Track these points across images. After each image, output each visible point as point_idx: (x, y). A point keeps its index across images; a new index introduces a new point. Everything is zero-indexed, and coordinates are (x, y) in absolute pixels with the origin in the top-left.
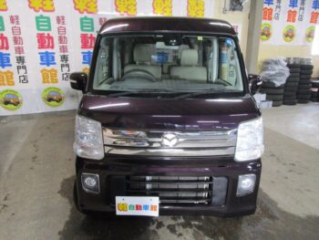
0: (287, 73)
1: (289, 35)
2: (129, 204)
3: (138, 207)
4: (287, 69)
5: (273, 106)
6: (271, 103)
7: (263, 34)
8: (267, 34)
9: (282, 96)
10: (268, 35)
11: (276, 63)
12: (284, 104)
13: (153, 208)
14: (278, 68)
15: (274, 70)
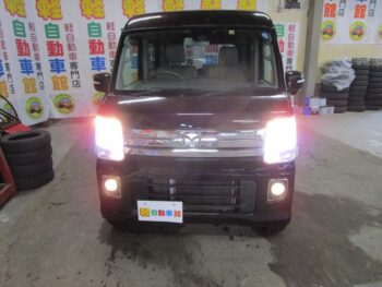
0: (352, 75)
1: (357, 33)
2: (151, 209)
3: (161, 213)
4: (352, 71)
5: (335, 112)
6: (332, 109)
7: (325, 33)
8: (330, 32)
9: (346, 102)
10: (331, 34)
11: (338, 64)
12: (349, 110)
13: (177, 214)
14: (340, 71)
15: (336, 72)
